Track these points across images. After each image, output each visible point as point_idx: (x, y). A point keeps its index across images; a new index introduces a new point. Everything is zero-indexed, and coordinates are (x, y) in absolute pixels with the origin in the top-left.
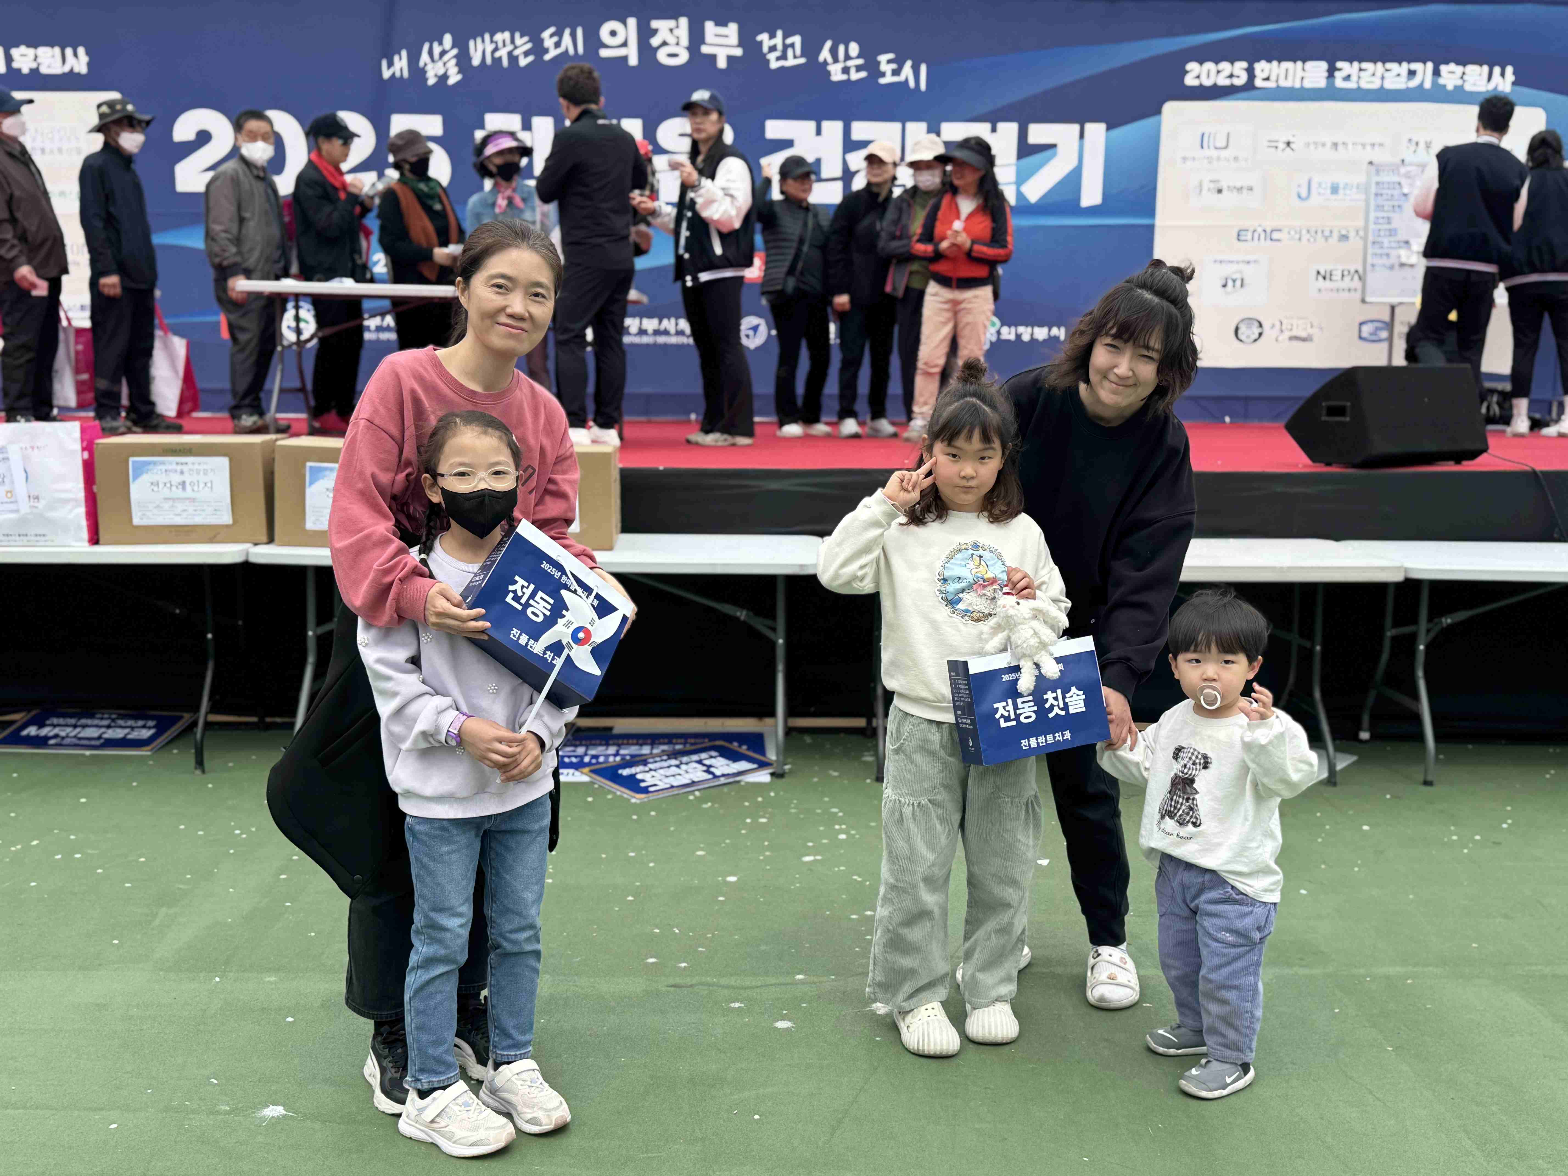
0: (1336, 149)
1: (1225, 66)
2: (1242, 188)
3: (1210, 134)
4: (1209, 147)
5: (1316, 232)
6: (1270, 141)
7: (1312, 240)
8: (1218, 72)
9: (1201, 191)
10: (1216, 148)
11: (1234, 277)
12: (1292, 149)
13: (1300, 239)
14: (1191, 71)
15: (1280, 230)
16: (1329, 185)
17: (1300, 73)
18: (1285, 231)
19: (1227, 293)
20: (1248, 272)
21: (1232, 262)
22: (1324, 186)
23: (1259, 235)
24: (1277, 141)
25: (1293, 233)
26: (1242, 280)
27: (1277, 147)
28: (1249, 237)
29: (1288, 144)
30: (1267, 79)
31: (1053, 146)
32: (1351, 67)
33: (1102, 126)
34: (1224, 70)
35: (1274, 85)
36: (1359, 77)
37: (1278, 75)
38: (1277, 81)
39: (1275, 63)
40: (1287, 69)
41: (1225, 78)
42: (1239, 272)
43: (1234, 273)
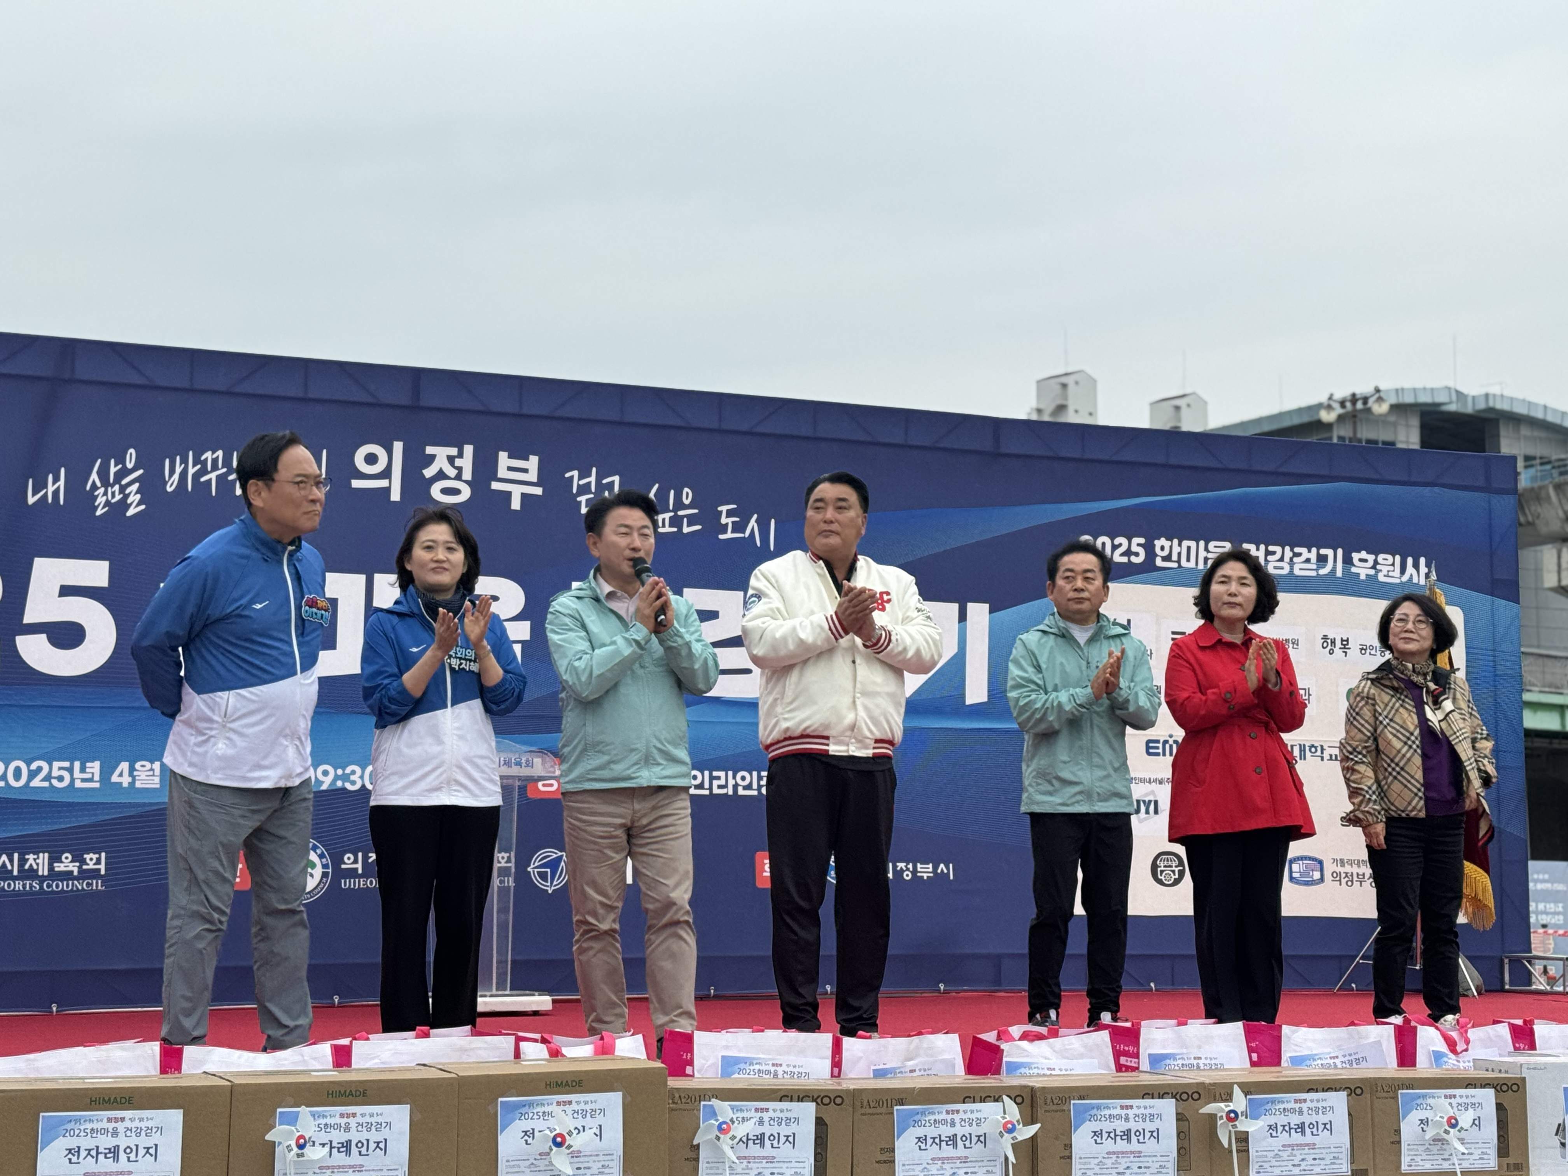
1: (1121, 540)
8: (1116, 547)
11: (1147, 799)
17: (1202, 554)
19: (1141, 821)
21: (1143, 780)
23: (1171, 747)
26: (1156, 802)
28: (1160, 751)
30: (1167, 558)
32: (1258, 549)
33: (986, 606)
34: (1120, 545)
35: (1175, 565)
36: (1266, 560)
37: (1179, 554)
38: (1179, 561)
39: (1176, 541)
40: (1189, 548)
41: (1122, 555)
42: (1153, 792)
43: (1147, 795)
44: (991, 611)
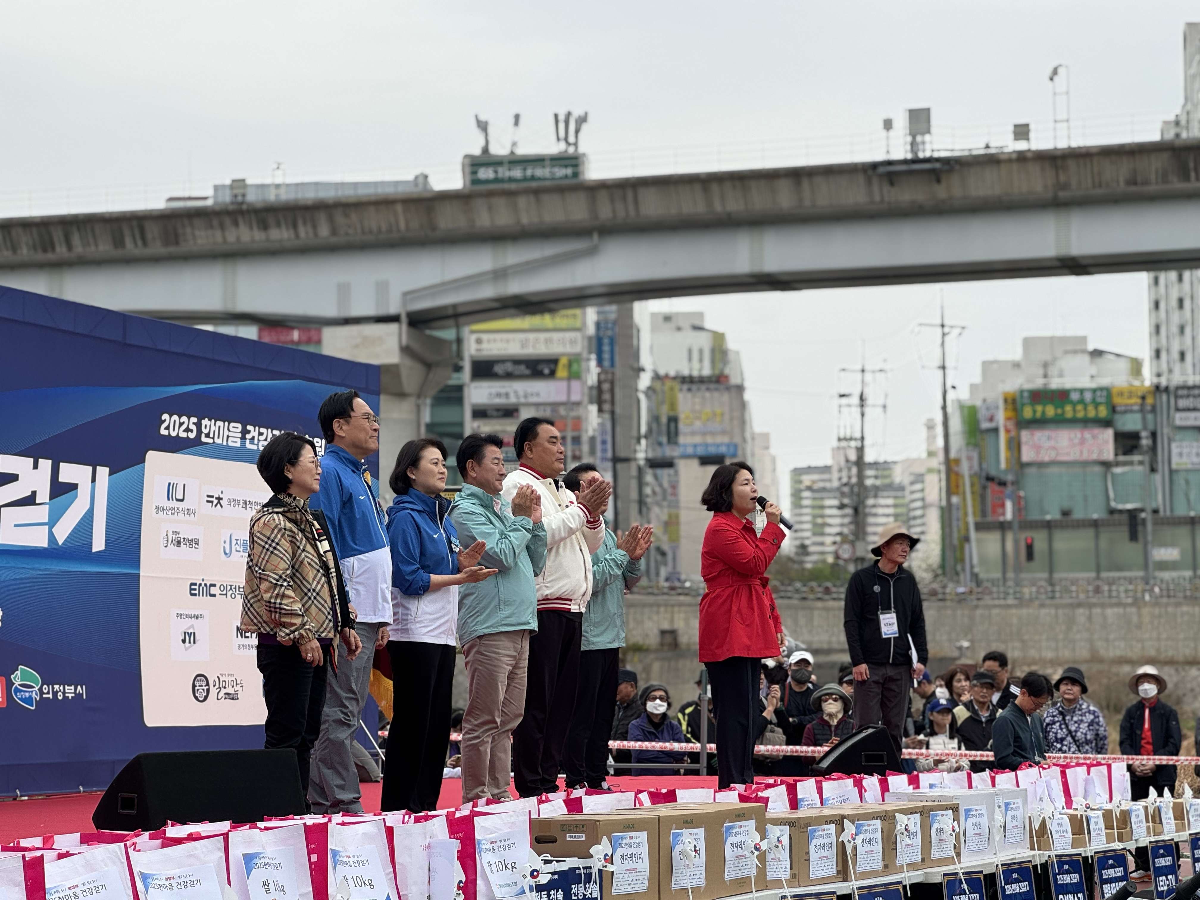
0: (246, 508)
1: (184, 419)
2: (192, 540)
3: (174, 484)
4: (173, 500)
5: (235, 588)
6: (208, 496)
7: (233, 596)
8: (181, 424)
9: (167, 541)
10: (178, 500)
11: (189, 631)
12: (221, 506)
13: (226, 594)
14: (165, 420)
15: (214, 585)
16: (242, 542)
17: (227, 433)
18: (218, 586)
19: (187, 649)
20: (197, 626)
21: (187, 616)
22: (239, 542)
23: (203, 588)
24: (212, 497)
25: (222, 588)
26: (194, 633)
27: (212, 502)
28: (197, 592)
29: (219, 499)
30: (207, 436)
31: (74, 487)
32: (255, 431)
33: (107, 470)
34: (183, 423)
35: (211, 441)
36: (259, 440)
37: (214, 432)
38: (213, 438)
39: (213, 421)
40: (219, 427)
41: (184, 431)
42: (192, 626)
43: (189, 628)
44: (111, 474)
